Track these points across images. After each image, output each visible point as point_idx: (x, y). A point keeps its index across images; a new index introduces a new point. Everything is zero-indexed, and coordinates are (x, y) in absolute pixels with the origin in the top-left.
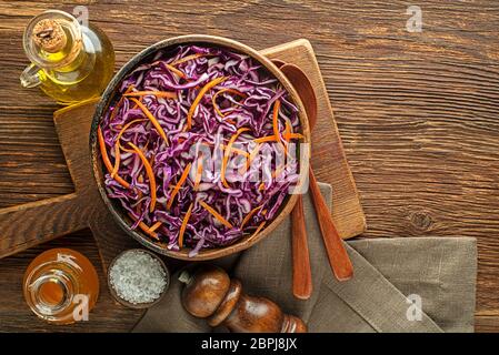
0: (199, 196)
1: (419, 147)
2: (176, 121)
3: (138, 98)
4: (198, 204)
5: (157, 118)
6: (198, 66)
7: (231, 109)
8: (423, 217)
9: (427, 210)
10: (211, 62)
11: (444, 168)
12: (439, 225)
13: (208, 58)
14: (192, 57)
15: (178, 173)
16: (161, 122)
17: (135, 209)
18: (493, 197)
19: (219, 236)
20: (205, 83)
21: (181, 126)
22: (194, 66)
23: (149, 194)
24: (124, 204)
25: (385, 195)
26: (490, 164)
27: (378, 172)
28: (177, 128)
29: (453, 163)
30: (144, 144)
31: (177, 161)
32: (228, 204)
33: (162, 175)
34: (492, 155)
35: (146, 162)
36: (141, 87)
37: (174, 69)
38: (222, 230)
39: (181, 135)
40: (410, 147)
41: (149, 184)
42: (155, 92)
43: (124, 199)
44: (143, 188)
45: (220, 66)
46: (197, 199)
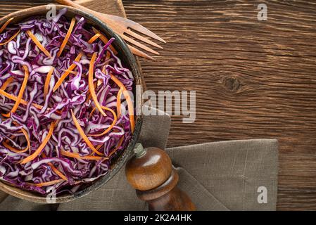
0: (51, 61)
1: (229, 20)
2: (63, 130)
3: (96, 155)
4: (52, 55)
5: (79, 136)
6: (40, 176)
7: (16, 135)
8: (232, 81)
9: (236, 75)
10: (30, 178)
11: (251, 38)
12: (247, 88)
13: (31, 181)
14: (46, 184)
15: (66, 84)
16: (76, 131)
17: (111, 57)
18: (294, 64)
19: (39, 25)
20: (36, 160)
21: (60, 125)
22: (44, 176)
23: (96, 68)
24: (119, 62)
25: (199, 62)
26: (291, 35)
27: (193, 42)
28: (64, 124)
29: (259, 34)
30: (95, 113)
31: (66, 94)
32: (27, 52)
33: (81, 83)
34: (292, 27)
35: (95, 97)
36: (93, 163)
37: (61, 176)
38: (36, 30)
39: (59, 117)
40: (220, 20)
41: (94, 77)
42: (80, 158)
43: (118, 66)
44: (100, 74)
45: (23, 173)
46: (53, 58)
